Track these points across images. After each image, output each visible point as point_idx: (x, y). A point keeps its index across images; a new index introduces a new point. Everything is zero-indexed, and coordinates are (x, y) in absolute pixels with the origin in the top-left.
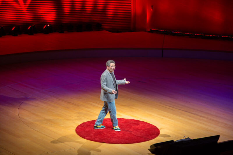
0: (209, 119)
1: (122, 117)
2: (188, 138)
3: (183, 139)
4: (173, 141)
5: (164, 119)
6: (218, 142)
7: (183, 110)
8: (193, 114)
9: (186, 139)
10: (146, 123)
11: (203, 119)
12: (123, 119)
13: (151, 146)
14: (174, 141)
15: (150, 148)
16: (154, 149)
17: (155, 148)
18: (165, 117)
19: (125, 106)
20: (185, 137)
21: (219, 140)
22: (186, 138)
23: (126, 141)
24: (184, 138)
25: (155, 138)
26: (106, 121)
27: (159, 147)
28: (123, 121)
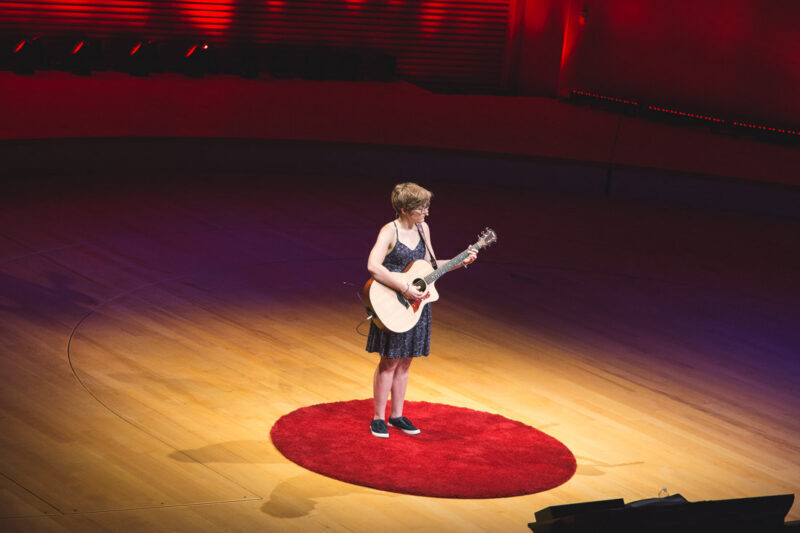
0: (760, 434)
2: (678, 496)
3: (657, 497)
4: (621, 501)
5: (593, 420)
6: (787, 519)
8: (704, 410)
9: (668, 498)
10: (530, 427)
11: (739, 431)
13: (538, 515)
14: (626, 502)
15: (534, 521)
17: (552, 521)
18: (600, 411)
19: (456, 360)
20: (665, 490)
21: (790, 512)
22: (671, 494)
24: (663, 495)
25: (557, 486)
27: (569, 519)
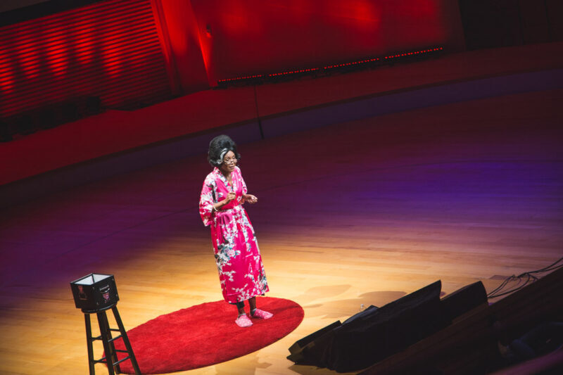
0: (407, 252)
1: (207, 301)
2: (372, 307)
3: (359, 312)
4: (339, 322)
7: (343, 248)
9: (366, 310)
11: (394, 254)
12: (210, 303)
13: (291, 349)
14: (342, 322)
15: (290, 354)
16: (301, 353)
17: (301, 350)
22: (367, 307)
23: (231, 353)
25: (296, 327)
26: (171, 318)
27: (311, 345)
28: (210, 310)
